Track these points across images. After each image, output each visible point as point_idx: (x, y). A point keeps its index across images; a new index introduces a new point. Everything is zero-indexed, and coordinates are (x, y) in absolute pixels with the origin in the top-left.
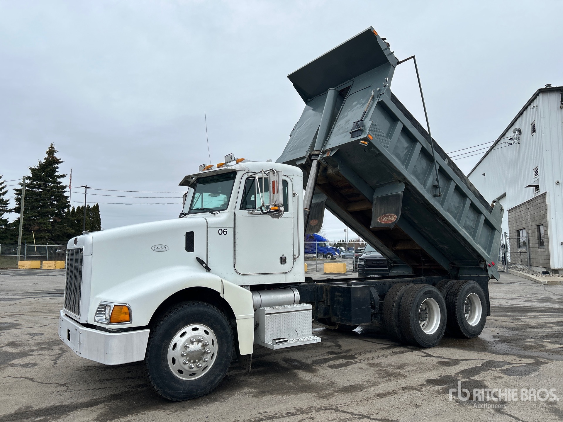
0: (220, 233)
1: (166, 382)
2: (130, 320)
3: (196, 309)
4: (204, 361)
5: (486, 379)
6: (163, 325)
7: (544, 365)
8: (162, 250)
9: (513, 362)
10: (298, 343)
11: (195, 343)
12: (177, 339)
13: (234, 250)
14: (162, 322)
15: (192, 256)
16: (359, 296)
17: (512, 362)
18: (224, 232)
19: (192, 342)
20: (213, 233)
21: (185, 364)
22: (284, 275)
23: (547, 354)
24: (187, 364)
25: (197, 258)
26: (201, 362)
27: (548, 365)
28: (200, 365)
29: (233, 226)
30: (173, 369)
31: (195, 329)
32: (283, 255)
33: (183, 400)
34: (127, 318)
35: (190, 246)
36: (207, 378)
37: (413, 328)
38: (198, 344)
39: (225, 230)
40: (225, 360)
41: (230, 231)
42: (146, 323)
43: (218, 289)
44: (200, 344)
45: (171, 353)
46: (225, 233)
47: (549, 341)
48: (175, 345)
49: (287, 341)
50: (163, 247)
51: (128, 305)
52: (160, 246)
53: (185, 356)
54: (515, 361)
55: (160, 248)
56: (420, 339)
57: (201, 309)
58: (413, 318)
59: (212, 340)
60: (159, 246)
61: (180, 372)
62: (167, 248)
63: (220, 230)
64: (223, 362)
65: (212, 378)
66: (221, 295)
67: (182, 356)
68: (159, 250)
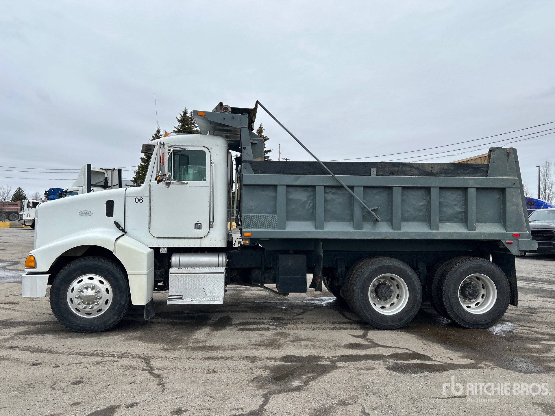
0: (137, 201)
1: (64, 315)
2: (35, 267)
3: (91, 262)
4: (96, 305)
6: (62, 273)
8: (87, 215)
10: (195, 301)
11: (90, 290)
12: (74, 284)
13: (150, 216)
14: (62, 270)
15: (112, 220)
16: (290, 264)
18: (140, 200)
19: (87, 288)
20: (130, 201)
21: (78, 304)
24: (80, 304)
25: (115, 222)
26: (94, 305)
29: (148, 194)
30: (71, 306)
31: (91, 278)
32: (198, 222)
33: (80, 332)
34: (33, 264)
35: (110, 212)
36: (101, 319)
38: (92, 290)
39: (141, 199)
40: (119, 306)
41: (146, 200)
42: (47, 269)
43: (111, 249)
44: (94, 291)
45: (70, 295)
46: (141, 201)
48: (73, 289)
49: (182, 298)
50: (88, 212)
51: (34, 255)
53: (77, 298)
55: (85, 214)
56: (368, 318)
59: (107, 289)
60: (85, 212)
61: (77, 310)
62: (91, 214)
63: (137, 199)
64: (116, 308)
65: (106, 319)
66: (114, 253)
68: (85, 215)
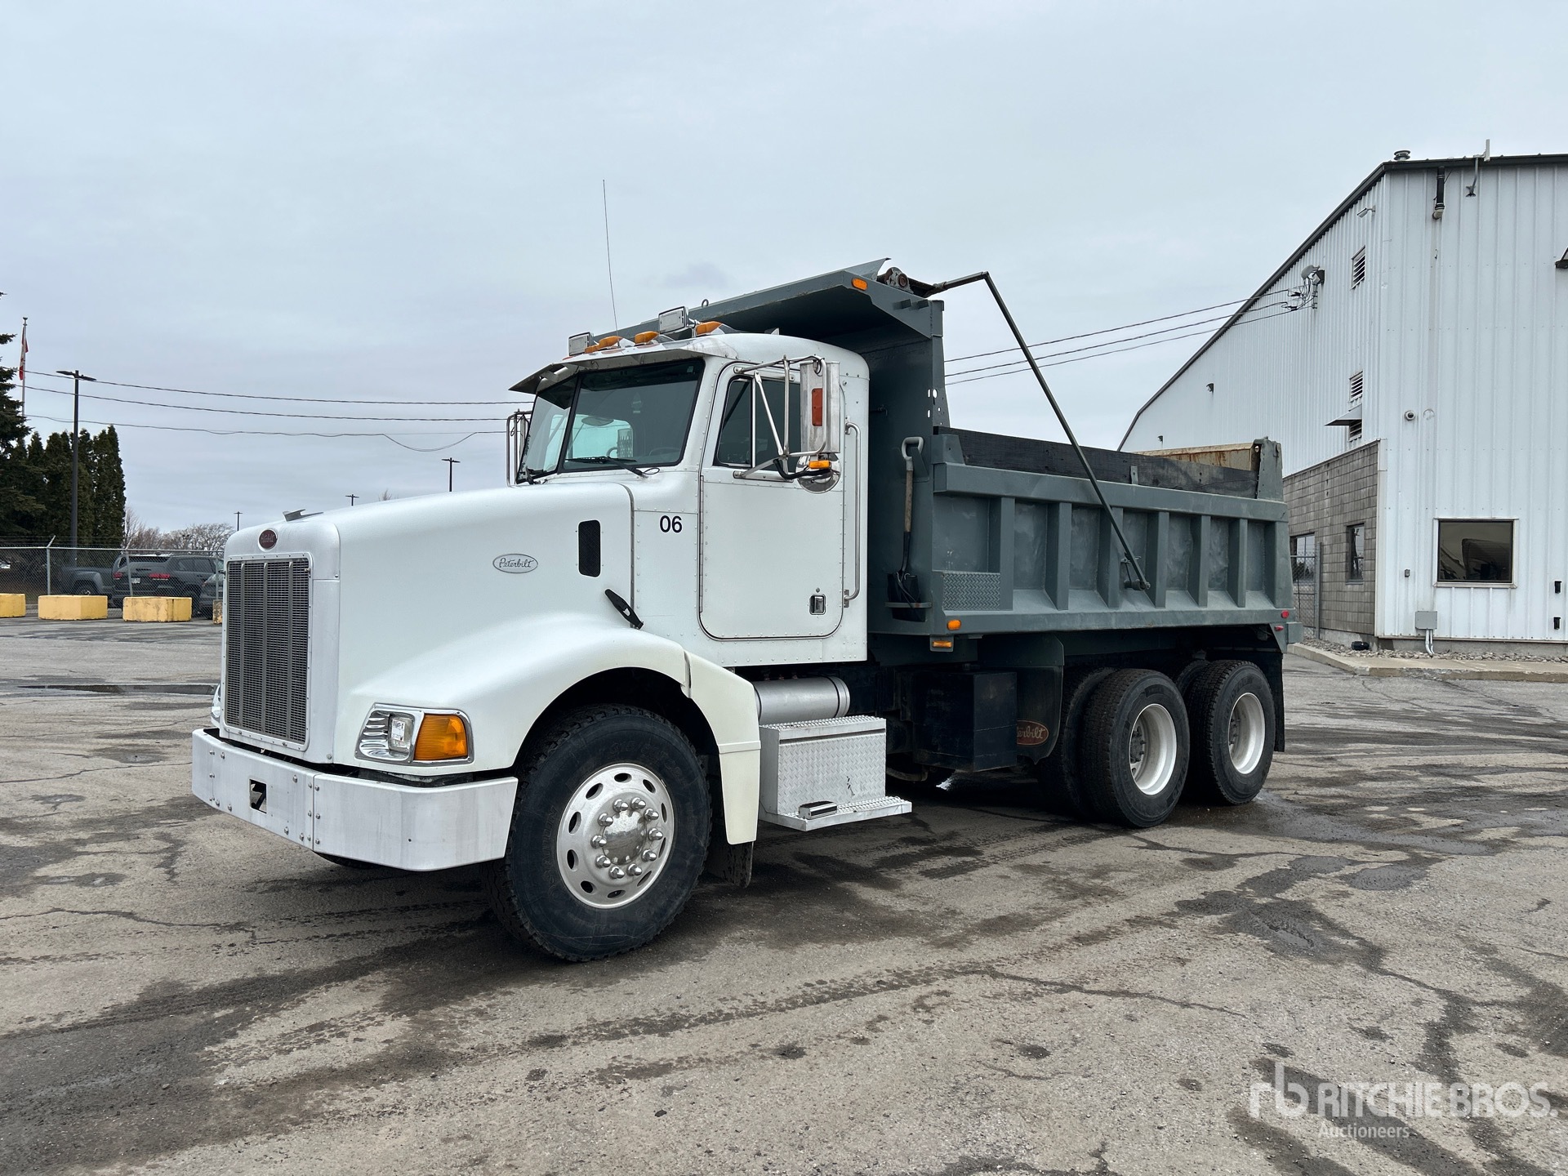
0: (665, 528)
1: (556, 912)
2: (468, 754)
3: (625, 724)
4: (646, 859)
5: (1312, 896)
6: (547, 768)
7: (1434, 866)
8: (521, 569)
9: (1361, 860)
10: (860, 814)
11: (624, 814)
12: (579, 802)
13: (700, 575)
14: (542, 759)
15: (595, 586)
16: (991, 697)
17: (1356, 858)
18: (674, 524)
19: (617, 811)
20: (648, 526)
21: (600, 866)
22: (819, 642)
23: (1429, 839)
24: (607, 866)
25: (610, 594)
26: (638, 861)
27: (1445, 865)
28: (638, 870)
29: (695, 509)
30: (570, 879)
31: (622, 778)
32: (818, 591)
33: (593, 959)
34: (461, 747)
35: (590, 562)
36: (650, 904)
37: (1115, 778)
38: (630, 815)
39: (677, 520)
40: (693, 856)
41: (689, 524)
42: (508, 761)
43: (678, 675)
44: (636, 816)
45: (565, 840)
46: (677, 527)
47: (1422, 809)
48: (576, 818)
49: (835, 808)
50: (523, 559)
51: (461, 713)
52: (516, 559)
53: (602, 846)
54: (1364, 856)
55: (517, 564)
57: (637, 725)
58: (1118, 755)
59: (663, 805)
60: (513, 557)
61: (587, 887)
62: (533, 565)
63: (665, 520)
64: (688, 862)
65: (662, 903)
66: (685, 691)
67: (595, 845)
68: (513, 569)
